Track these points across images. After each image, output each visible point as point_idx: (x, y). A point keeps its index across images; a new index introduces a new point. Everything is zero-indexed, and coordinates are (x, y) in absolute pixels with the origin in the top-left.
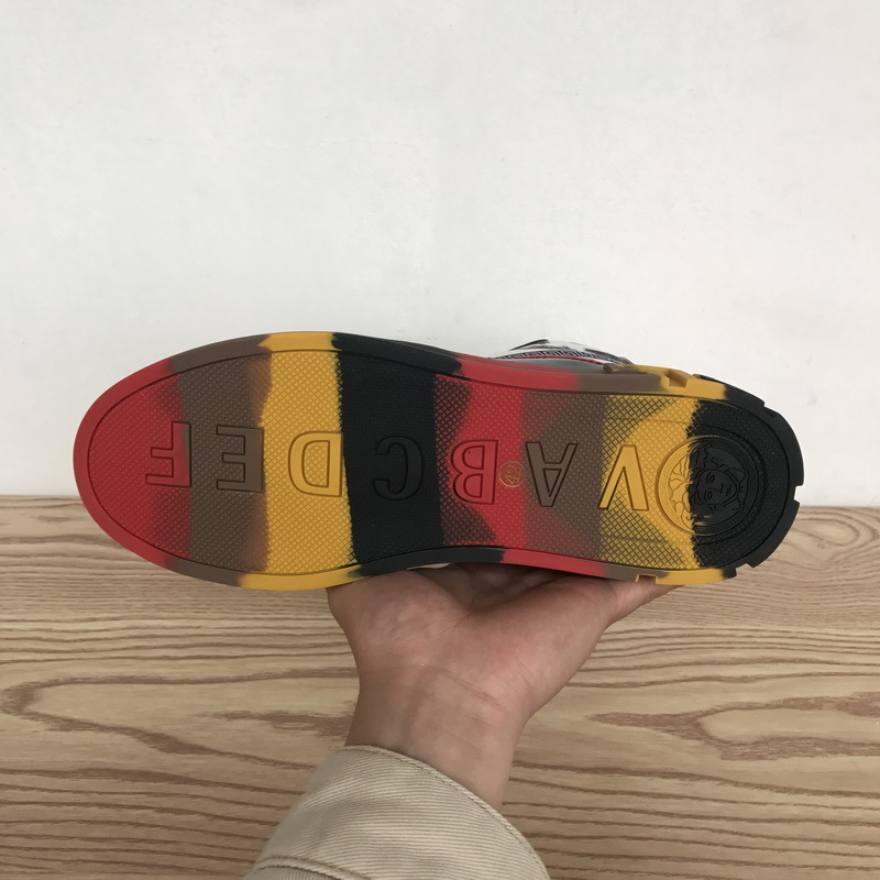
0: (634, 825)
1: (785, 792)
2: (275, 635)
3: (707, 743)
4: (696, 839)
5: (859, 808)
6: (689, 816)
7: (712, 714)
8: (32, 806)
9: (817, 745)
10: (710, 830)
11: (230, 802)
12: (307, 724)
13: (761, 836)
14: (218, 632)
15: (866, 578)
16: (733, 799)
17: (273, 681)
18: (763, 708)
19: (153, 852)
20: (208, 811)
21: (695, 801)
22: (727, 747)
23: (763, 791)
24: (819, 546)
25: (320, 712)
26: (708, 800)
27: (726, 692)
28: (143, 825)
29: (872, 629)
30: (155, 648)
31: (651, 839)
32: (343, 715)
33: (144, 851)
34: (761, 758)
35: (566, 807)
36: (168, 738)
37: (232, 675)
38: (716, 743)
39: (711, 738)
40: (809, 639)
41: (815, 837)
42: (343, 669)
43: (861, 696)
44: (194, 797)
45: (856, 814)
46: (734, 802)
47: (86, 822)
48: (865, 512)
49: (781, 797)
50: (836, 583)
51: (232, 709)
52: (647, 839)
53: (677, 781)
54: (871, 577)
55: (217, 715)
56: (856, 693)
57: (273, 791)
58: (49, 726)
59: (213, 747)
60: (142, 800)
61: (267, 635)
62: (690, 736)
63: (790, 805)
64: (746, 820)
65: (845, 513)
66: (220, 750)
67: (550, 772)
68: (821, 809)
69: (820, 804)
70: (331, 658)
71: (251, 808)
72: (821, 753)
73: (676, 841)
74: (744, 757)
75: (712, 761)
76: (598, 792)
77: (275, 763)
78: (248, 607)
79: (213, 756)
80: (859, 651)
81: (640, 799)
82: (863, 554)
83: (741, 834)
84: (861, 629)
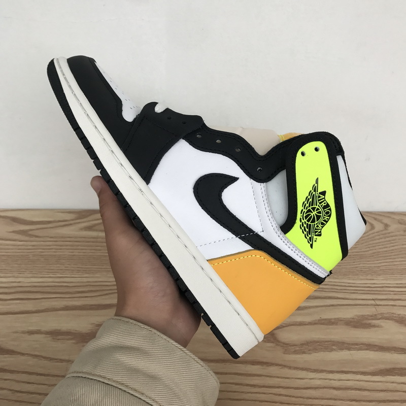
0: (235, 392)
3: (277, 345)
4: (267, 400)
5: (351, 380)
6: (264, 386)
10: (274, 394)
11: (24, 382)
12: (70, 337)
13: (300, 397)
14: (29, 285)
15: (366, 251)
16: (288, 376)
20: (12, 388)
21: (268, 378)
22: (287, 347)
25: (77, 330)
26: (275, 377)
29: (367, 279)
31: (243, 400)
37: (34, 309)
41: (327, 397)
42: (92, 305)
45: (349, 384)
49: (312, 375)
51: (31, 328)
52: (241, 400)
54: (368, 251)
55: (23, 332)
56: (356, 315)
57: (48, 375)
61: (55, 286)
63: (316, 379)
64: (293, 388)
68: (332, 382)
69: (333, 378)
70: (86, 299)
71: (35, 386)
73: (255, 401)
74: (295, 352)
77: (51, 359)
78: (47, 271)
79: (19, 356)
80: (359, 292)
81: (240, 377)
83: (290, 396)
84: (361, 279)
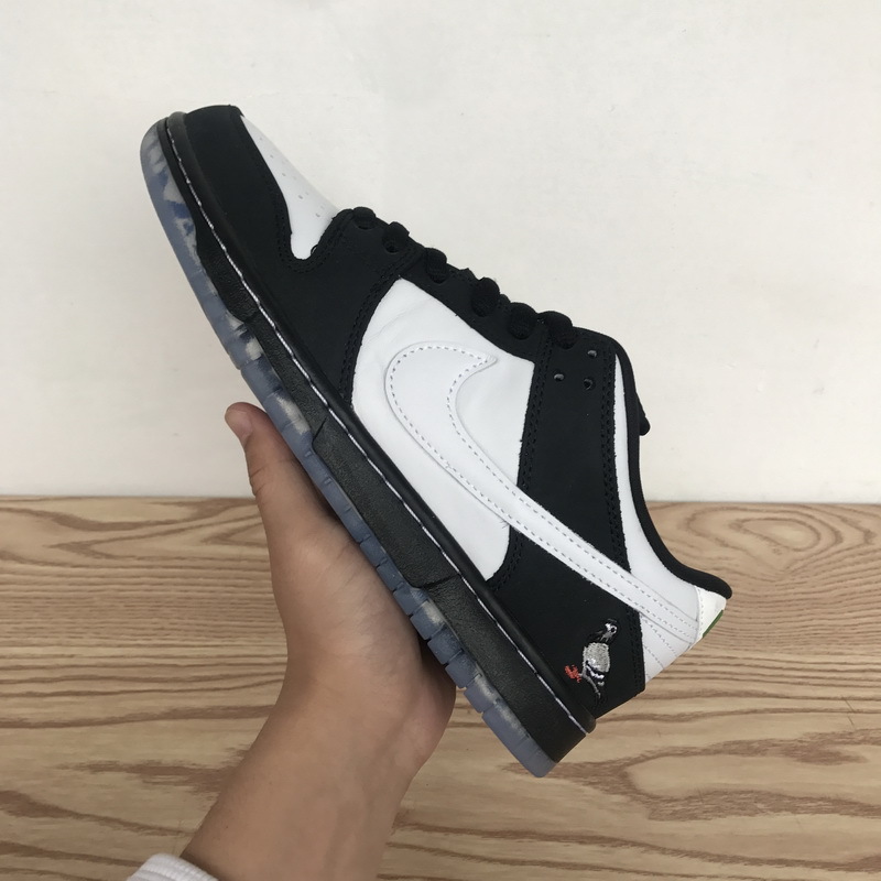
1: (719, 861)
2: (156, 665)
7: (642, 761)
9: (758, 800)
17: (148, 722)
18: (700, 754)
23: (693, 859)
24: (775, 551)
27: (659, 733)
30: (21, 682)
32: (222, 766)
34: (693, 817)
36: (20, 795)
38: (644, 798)
39: (638, 792)
40: (756, 666)
43: (812, 738)
44: (42, 873)
46: (661, 874)
48: (828, 510)
50: (792, 597)
53: (594, 848)
59: (69, 808)
62: (614, 791)
65: (806, 512)
66: (78, 811)
67: (452, 836)
72: (762, 811)
75: (637, 822)
76: (504, 862)
82: (825, 561)
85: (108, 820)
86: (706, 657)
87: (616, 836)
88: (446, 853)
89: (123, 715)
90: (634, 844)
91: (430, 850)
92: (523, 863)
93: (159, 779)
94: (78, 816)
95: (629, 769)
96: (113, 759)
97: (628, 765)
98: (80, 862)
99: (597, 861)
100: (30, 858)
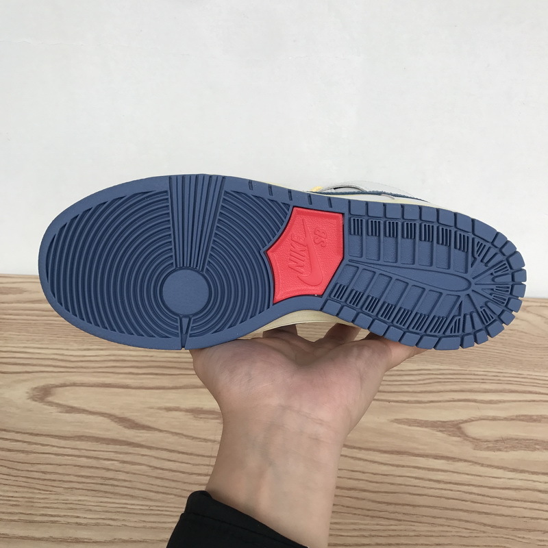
1: (514, 472)
7: (469, 422)
8: (47, 455)
9: (538, 444)
18: (500, 420)
19: (117, 486)
23: (500, 470)
24: (545, 322)
27: (479, 409)
28: (111, 470)
30: (125, 367)
33: (112, 485)
34: (499, 450)
35: (373, 474)
36: (129, 419)
38: (471, 439)
39: (467, 436)
40: (534, 379)
44: (143, 455)
46: (480, 476)
47: (78, 466)
53: (444, 461)
58: (59, 410)
59: (156, 427)
60: (112, 455)
62: (454, 435)
66: (160, 428)
67: (363, 451)
72: (538, 449)
75: (468, 451)
76: (392, 465)
85: (177, 434)
86: (505, 373)
87: (455, 457)
88: (360, 459)
89: (181, 385)
90: (465, 461)
91: (352, 458)
92: (403, 466)
93: (202, 416)
94: (161, 431)
95: (462, 425)
96: (177, 406)
97: (462, 423)
98: (164, 452)
99: (446, 468)
100: (137, 449)
